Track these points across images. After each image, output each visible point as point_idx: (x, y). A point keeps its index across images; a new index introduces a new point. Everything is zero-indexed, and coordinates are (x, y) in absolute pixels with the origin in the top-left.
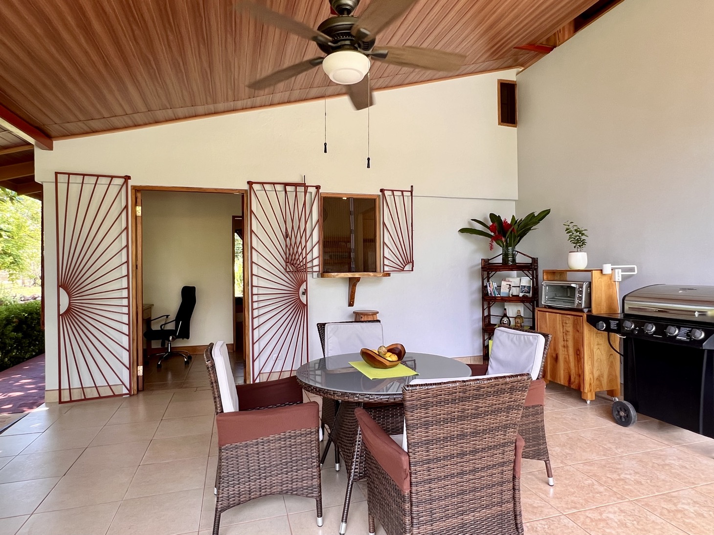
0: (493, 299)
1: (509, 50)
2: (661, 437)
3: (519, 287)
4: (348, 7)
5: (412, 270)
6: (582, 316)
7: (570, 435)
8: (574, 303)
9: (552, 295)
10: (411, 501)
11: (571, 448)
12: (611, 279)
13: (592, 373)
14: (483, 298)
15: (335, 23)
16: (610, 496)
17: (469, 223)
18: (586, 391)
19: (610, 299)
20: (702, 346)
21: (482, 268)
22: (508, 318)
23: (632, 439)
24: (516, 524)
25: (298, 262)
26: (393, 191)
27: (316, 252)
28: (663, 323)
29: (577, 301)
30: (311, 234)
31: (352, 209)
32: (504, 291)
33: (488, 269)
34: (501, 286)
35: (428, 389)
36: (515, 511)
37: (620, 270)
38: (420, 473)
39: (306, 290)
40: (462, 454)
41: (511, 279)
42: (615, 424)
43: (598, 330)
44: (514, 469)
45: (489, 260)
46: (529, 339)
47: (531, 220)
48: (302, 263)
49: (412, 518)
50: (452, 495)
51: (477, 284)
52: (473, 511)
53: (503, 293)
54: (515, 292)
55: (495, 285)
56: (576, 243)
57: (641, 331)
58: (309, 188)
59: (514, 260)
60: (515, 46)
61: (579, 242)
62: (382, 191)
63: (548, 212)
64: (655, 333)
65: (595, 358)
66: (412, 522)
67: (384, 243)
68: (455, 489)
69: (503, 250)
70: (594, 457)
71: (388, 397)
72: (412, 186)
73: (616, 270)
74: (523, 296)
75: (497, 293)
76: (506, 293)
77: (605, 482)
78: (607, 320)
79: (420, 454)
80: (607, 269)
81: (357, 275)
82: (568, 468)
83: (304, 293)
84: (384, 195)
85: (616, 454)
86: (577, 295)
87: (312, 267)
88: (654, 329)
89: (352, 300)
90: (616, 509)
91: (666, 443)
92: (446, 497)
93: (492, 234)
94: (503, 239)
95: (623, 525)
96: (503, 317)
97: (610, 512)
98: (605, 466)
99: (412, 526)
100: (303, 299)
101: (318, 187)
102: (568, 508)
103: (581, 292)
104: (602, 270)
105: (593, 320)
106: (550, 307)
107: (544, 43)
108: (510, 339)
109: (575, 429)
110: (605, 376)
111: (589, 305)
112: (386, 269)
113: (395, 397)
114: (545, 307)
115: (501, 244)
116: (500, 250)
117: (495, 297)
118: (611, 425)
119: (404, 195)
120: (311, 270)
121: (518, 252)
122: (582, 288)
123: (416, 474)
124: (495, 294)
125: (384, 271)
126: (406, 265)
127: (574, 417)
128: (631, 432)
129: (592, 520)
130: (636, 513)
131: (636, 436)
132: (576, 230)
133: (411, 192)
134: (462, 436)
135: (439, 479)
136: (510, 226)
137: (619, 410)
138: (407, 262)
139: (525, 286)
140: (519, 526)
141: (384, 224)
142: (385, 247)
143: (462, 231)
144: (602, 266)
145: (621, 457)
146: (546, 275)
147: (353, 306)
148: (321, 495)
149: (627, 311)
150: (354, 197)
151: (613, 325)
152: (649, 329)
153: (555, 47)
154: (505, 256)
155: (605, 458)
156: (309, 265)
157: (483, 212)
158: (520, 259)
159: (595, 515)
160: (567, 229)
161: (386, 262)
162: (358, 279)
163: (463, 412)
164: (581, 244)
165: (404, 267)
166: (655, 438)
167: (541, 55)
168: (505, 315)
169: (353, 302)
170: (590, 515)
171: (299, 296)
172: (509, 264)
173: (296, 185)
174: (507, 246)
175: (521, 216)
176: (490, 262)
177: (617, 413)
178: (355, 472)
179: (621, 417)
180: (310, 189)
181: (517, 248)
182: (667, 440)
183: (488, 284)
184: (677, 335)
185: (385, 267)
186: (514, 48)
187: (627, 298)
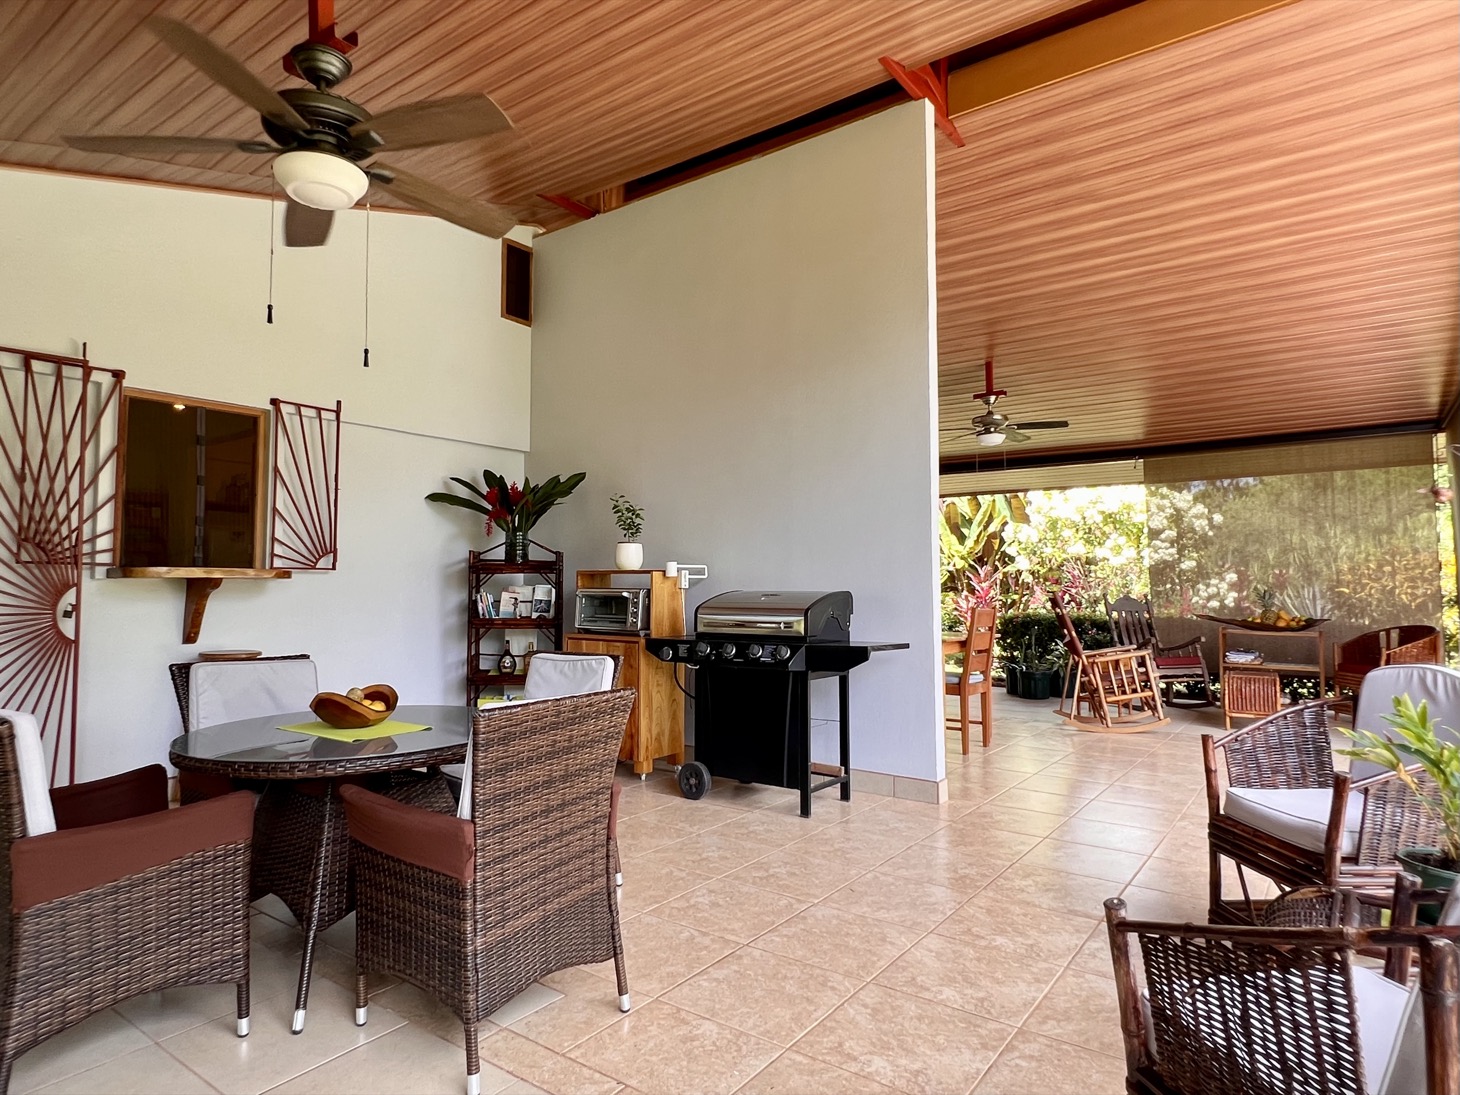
0: (488, 624)
1: (529, 196)
2: (740, 804)
3: (531, 602)
4: (330, 77)
5: (334, 568)
6: (637, 642)
7: (629, 823)
8: (625, 623)
9: (590, 611)
10: (475, 896)
11: (633, 837)
12: (675, 585)
13: (650, 730)
14: (470, 622)
15: (314, 101)
16: (695, 880)
17: (445, 483)
18: (641, 759)
19: (674, 615)
20: (787, 667)
21: (470, 567)
22: (513, 657)
23: (707, 813)
24: (610, 906)
25: (56, 539)
26: (298, 406)
27: (105, 519)
28: (744, 642)
29: (630, 619)
30: (94, 480)
31: (201, 431)
32: (506, 608)
33: (478, 570)
34: (499, 601)
35: (511, 714)
36: (608, 888)
37: (687, 572)
38: (489, 848)
39: (76, 607)
40: (547, 811)
41: (518, 590)
42: (684, 799)
43: (662, 660)
44: (609, 827)
45: (480, 554)
46: (590, 665)
47: (554, 488)
48: (67, 542)
49: (476, 922)
50: (533, 876)
51: (459, 597)
52: (559, 896)
53: (505, 613)
54: (523, 610)
55: (491, 599)
56: (628, 529)
57: (719, 655)
58: (94, 372)
59: (525, 556)
60: (540, 193)
61: (631, 529)
62: (274, 402)
63: (581, 477)
64: (736, 656)
65: (654, 707)
66: (475, 929)
67: (275, 510)
68: (533, 867)
69: (507, 536)
70: (667, 842)
71: (401, 759)
72: (339, 403)
73: (683, 572)
74: (539, 617)
75: (493, 613)
76: (510, 613)
77: (686, 866)
78: (673, 643)
79: (491, 818)
80: (672, 568)
81: (216, 573)
82: (636, 861)
83: (67, 614)
84: (278, 411)
85: (691, 833)
86: (631, 609)
87: (93, 553)
88: (734, 651)
89: (194, 630)
90: (705, 891)
91: (747, 809)
92: (524, 881)
93: (490, 507)
94: (509, 518)
95: (715, 905)
96: (502, 657)
97: (697, 896)
98: (681, 849)
99: (475, 936)
100: (67, 627)
101: (118, 375)
102: (646, 905)
103: (636, 605)
104: (664, 571)
105: (655, 647)
106: (587, 631)
107: (583, 201)
108: (558, 670)
109: (632, 814)
110: (667, 733)
111: (647, 625)
112: (278, 563)
113: (413, 757)
114: (579, 632)
115: (505, 527)
116: (501, 537)
117: (491, 621)
118: (678, 801)
119: (323, 417)
120: (88, 561)
121: (531, 541)
122: (637, 598)
123: (483, 850)
124: (489, 612)
125: (272, 567)
126: (321, 557)
127: (628, 799)
128: (702, 805)
129: (679, 910)
130: (727, 889)
131: (712, 808)
132: (627, 509)
133: (338, 412)
134: (549, 783)
135: (515, 853)
136: (522, 494)
137: (689, 776)
138: (323, 550)
139: (541, 601)
140: (613, 908)
141: (276, 470)
142: (277, 518)
143: (434, 497)
144: (666, 566)
145: (699, 835)
146: (582, 578)
147: (195, 642)
148: (248, 974)
149: (701, 629)
150: (208, 407)
151: (683, 650)
152: (729, 651)
153: (598, 212)
154: (511, 547)
155: (679, 840)
156: (86, 548)
157: (472, 466)
158: (535, 554)
159: (683, 904)
160: (615, 507)
161: (278, 549)
162: (216, 583)
163: (553, 746)
164: (634, 531)
165: (318, 560)
166: (733, 806)
167: (574, 217)
168: (507, 653)
169: (197, 634)
170: (676, 906)
171: (54, 620)
172: (516, 561)
173: (59, 361)
174: (515, 530)
175: (539, 480)
176: (482, 557)
177: (685, 781)
178: (320, 914)
179: (691, 786)
180: (95, 376)
181: (531, 535)
182: (748, 805)
183: (479, 596)
184: (761, 657)
185: (276, 560)
186: (538, 195)
187: (700, 611)
